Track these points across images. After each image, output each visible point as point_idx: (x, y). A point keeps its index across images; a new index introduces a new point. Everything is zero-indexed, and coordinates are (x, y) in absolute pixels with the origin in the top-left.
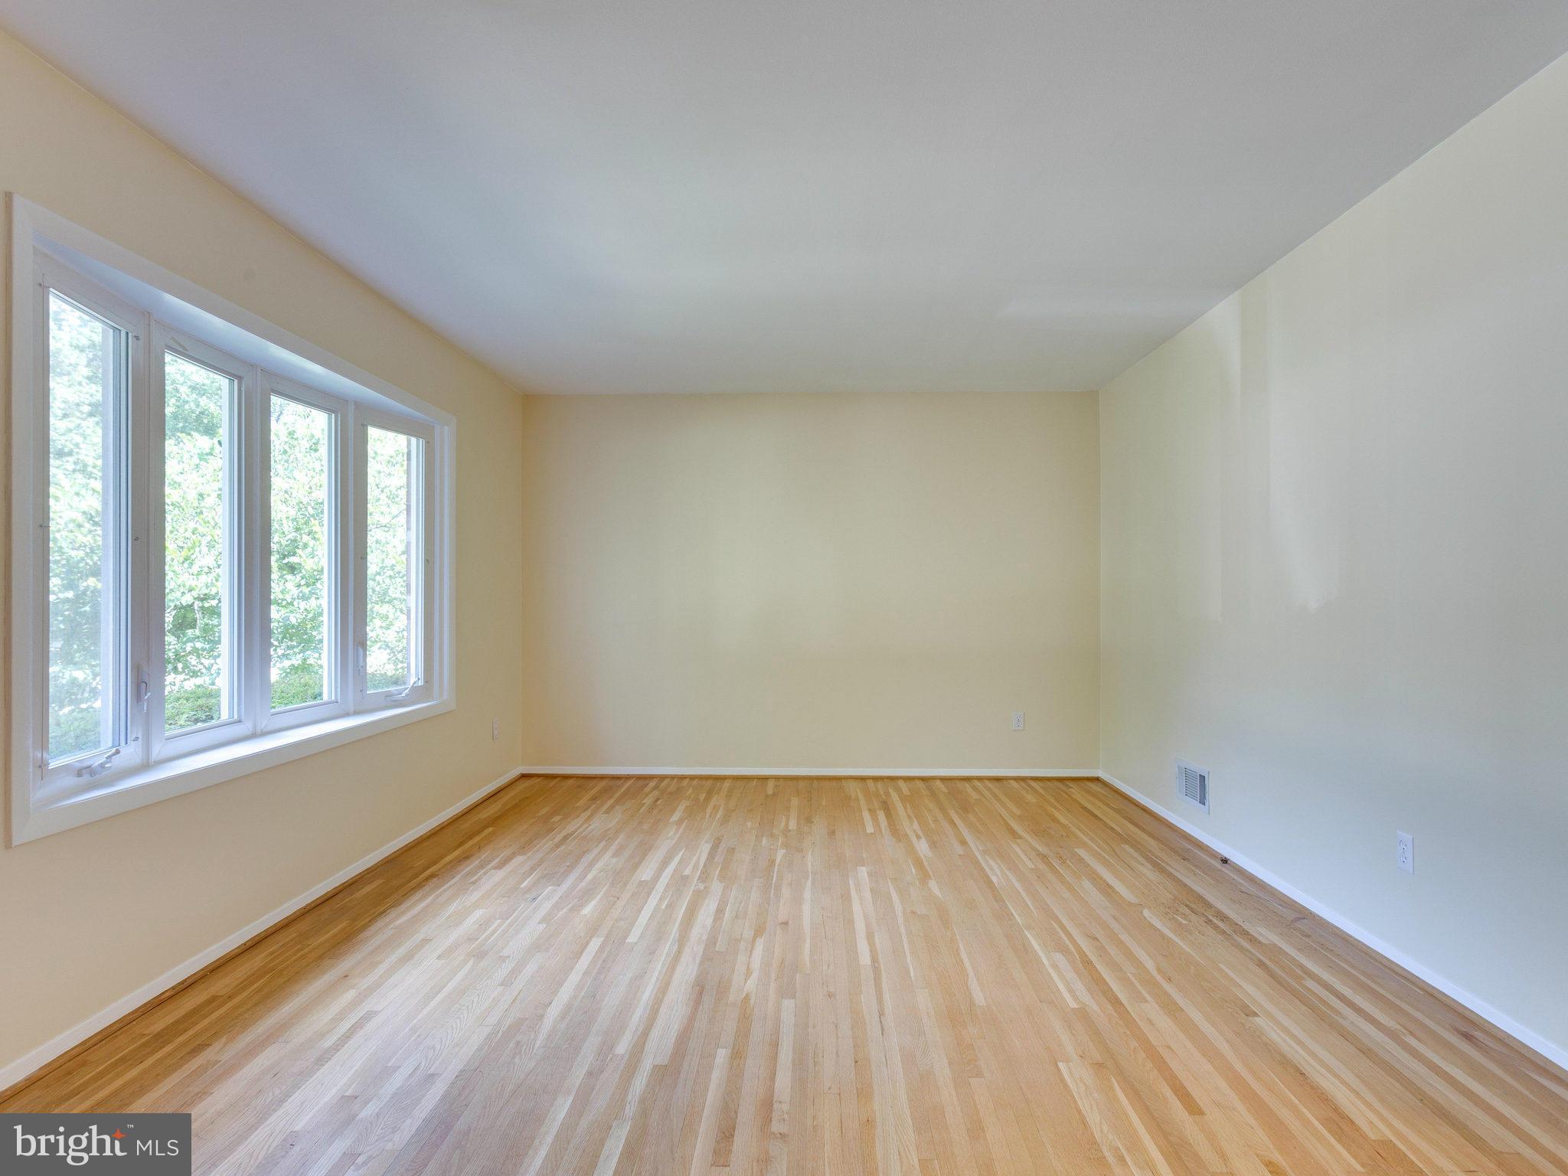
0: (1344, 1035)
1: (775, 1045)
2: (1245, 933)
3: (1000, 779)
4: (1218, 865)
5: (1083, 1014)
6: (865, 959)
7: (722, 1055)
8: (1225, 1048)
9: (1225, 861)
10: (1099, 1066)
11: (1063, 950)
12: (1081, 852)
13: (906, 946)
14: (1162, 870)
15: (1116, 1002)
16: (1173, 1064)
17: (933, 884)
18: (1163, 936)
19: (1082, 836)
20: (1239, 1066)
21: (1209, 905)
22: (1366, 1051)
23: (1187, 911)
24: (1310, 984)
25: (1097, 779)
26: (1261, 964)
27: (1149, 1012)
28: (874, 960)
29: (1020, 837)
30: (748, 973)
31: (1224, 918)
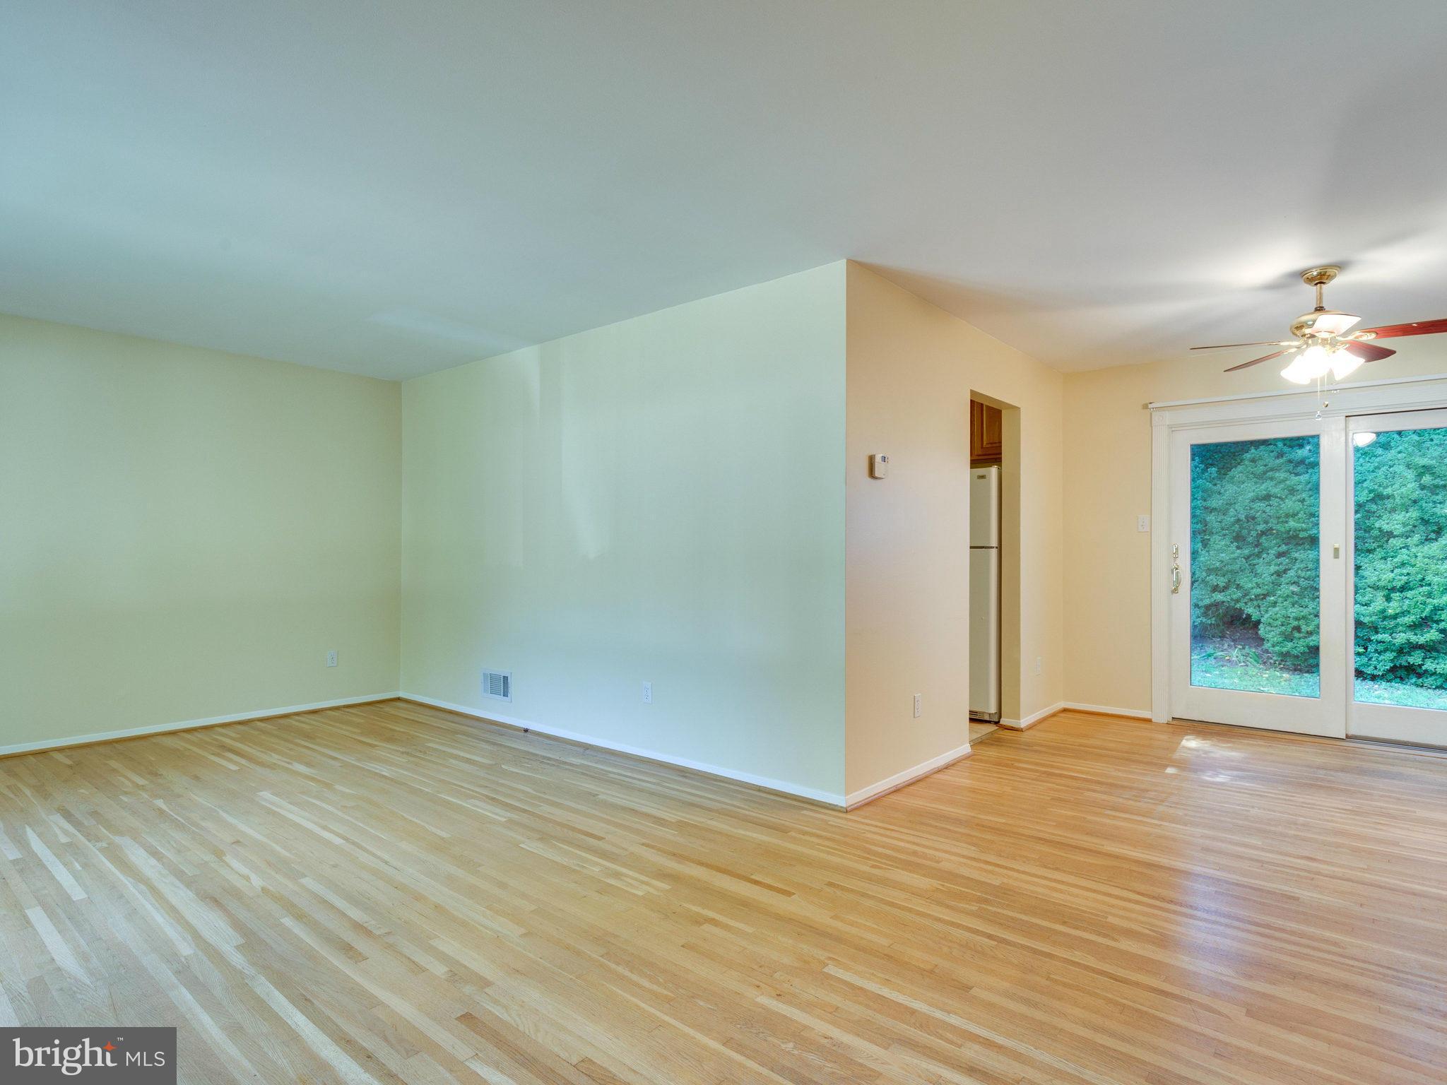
0: (641, 790)
1: (324, 902)
2: (565, 763)
3: (316, 712)
4: (522, 734)
5: (511, 821)
6: (338, 841)
7: (288, 922)
8: (593, 812)
9: (526, 731)
10: (541, 839)
11: (473, 797)
12: (430, 745)
13: (362, 825)
14: (494, 744)
15: (525, 811)
16: (577, 826)
17: (337, 787)
18: (525, 775)
19: (421, 735)
20: (605, 816)
21: (537, 755)
22: (652, 794)
23: (527, 761)
24: (612, 775)
25: (399, 699)
26: (583, 774)
27: (545, 810)
28: (347, 839)
29: (376, 746)
30: (247, 879)
31: (549, 759)
